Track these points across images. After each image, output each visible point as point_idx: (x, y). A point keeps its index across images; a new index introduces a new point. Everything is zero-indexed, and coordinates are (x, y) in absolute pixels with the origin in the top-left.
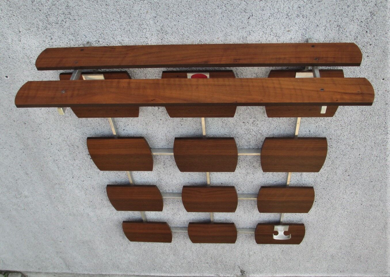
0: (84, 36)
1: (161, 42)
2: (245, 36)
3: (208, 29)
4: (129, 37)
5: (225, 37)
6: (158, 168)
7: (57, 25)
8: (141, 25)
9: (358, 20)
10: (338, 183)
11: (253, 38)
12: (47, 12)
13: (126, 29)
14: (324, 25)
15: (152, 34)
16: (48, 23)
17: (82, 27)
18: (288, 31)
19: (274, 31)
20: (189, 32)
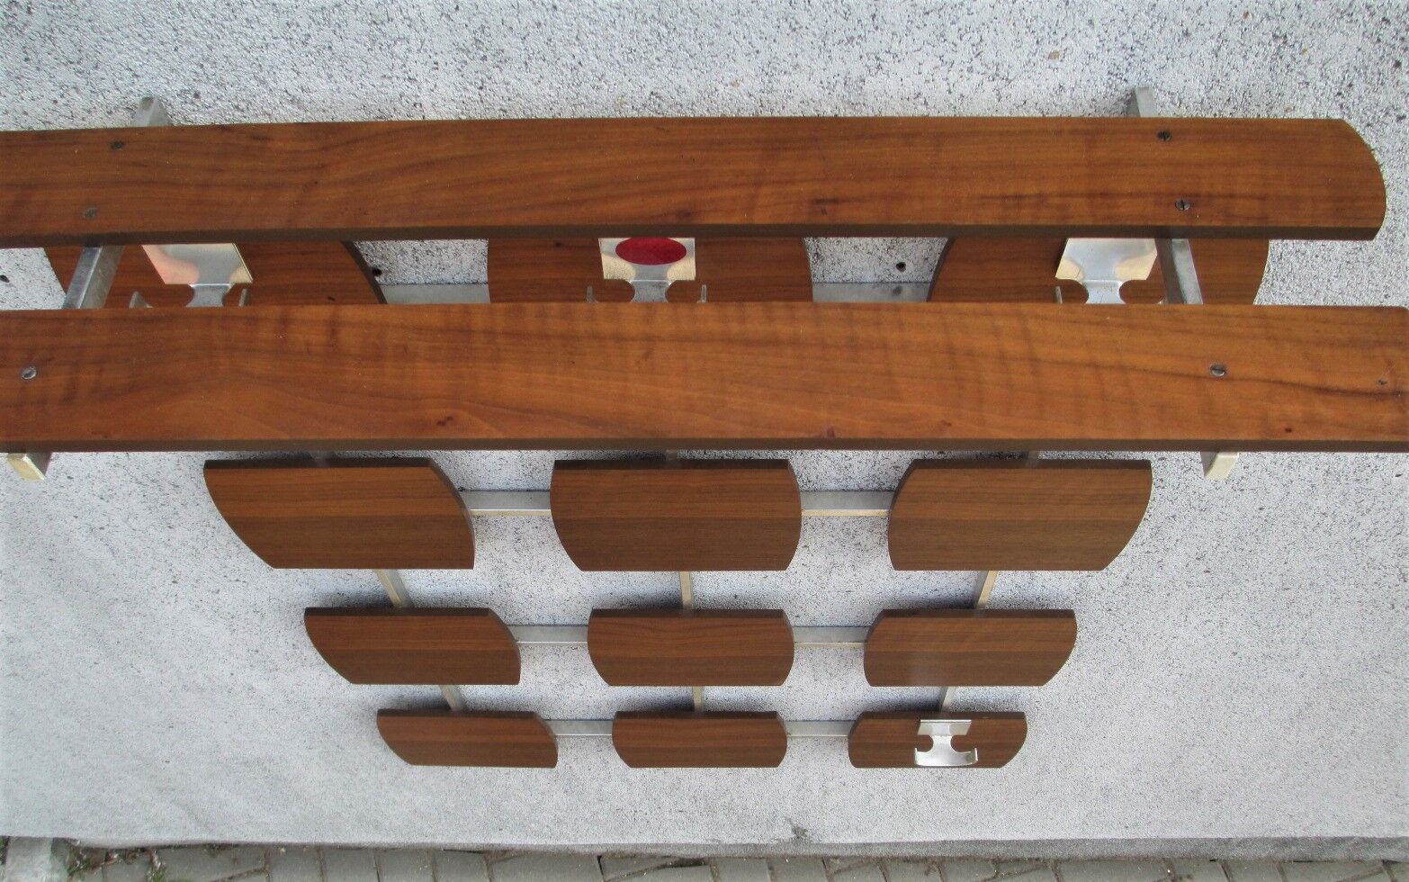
0: (127, 73)
1: (477, 97)
2: (855, 75)
3: (690, 43)
4: (330, 76)
5: (766, 79)
6: (493, 551)
8: (382, 23)
9: (1372, 15)
10: (1164, 593)
11: (892, 84)
13: (312, 42)
14: (1215, 30)
15: (436, 63)
17: (109, 31)
18: (1053, 56)
19: (989, 56)
20: (605, 55)
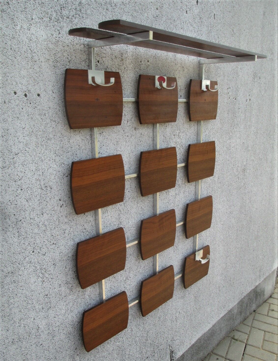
7: (68, 19)
12: (63, 4)
16: (61, 16)
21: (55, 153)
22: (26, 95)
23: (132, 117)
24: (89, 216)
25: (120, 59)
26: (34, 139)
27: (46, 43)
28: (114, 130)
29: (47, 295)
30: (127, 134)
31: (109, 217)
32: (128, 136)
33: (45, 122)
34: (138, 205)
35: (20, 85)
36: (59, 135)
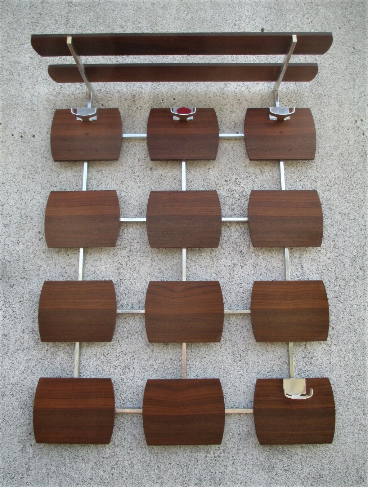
21: (42, 186)
22: (22, 137)
23: (146, 156)
24: (73, 259)
25: (131, 100)
26: (22, 172)
27: (47, 96)
28: (117, 168)
29: (6, 336)
30: (137, 174)
31: (103, 268)
32: (138, 176)
33: (36, 158)
34: (154, 264)
35: (17, 129)
36: (48, 169)
